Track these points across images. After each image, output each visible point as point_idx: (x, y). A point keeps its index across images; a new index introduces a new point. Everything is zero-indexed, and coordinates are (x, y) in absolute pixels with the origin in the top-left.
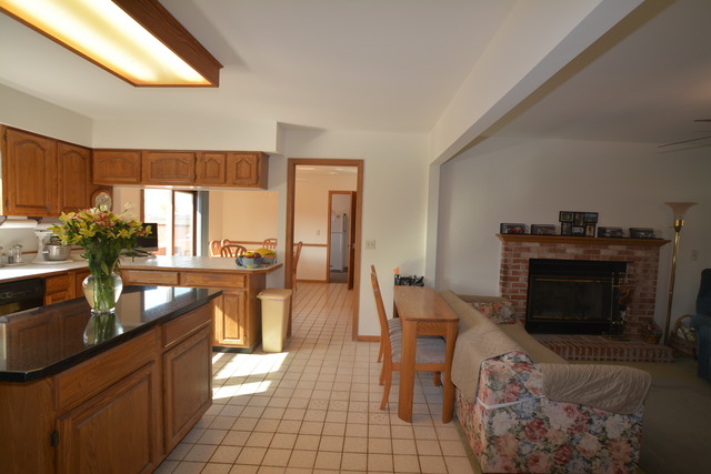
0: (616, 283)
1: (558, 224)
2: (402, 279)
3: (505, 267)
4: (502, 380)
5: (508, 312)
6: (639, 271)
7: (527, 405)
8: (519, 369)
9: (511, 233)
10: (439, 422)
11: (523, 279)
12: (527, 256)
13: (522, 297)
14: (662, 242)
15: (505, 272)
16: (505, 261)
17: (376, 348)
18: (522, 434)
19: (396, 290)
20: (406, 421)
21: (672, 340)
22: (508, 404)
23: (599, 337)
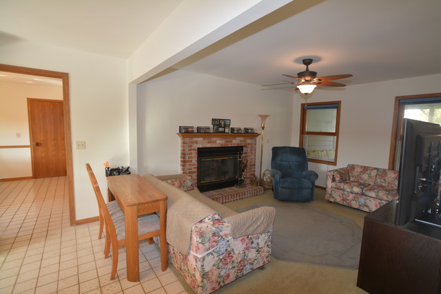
0: (240, 158)
1: (211, 126)
2: (113, 170)
3: (183, 155)
4: (208, 236)
5: (189, 183)
6: (249, 150)
7: (222, 246)
8: (217, 225)
9: (186, 132)
10: (159, 272)
11: (195, 161)
12: (196, 146)
13: (194, 172)
14: (257, 135)
15: (184, 158)
16: (184, 150)
17: (96, 227)
18: (221, 264)
19: (108, 179)
20: (135, 281)
21: (261, 183)
22: (212, 250)
23: (233, 188)
